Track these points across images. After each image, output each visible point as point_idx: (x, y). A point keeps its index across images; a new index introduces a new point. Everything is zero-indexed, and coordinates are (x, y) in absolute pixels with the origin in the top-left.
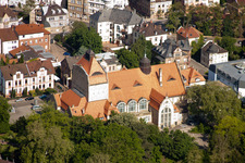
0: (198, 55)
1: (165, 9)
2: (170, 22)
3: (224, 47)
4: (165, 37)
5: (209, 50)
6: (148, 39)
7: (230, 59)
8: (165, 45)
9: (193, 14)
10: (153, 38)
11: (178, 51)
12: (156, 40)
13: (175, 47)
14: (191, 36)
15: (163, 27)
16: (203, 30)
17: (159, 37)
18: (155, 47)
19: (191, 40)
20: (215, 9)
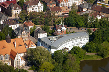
0: (33, 34)
1: (19, 13)
2: (20, 19)
3: (45, 30)
4: (18, 26)
5: (38, 32)
6: (10, 26)
7: (47, 36)
8: (18, 29)
9: (31, 15)
10: (13, 26)
11: (24, 32)
12: (13, 27)
13: (22, 31)
14: (30, 25)
15: (17, 21)
16: (35, 22)
17: (15, 26)
18: (13, 30)
19: (30, 27)
20: (41, 13)
